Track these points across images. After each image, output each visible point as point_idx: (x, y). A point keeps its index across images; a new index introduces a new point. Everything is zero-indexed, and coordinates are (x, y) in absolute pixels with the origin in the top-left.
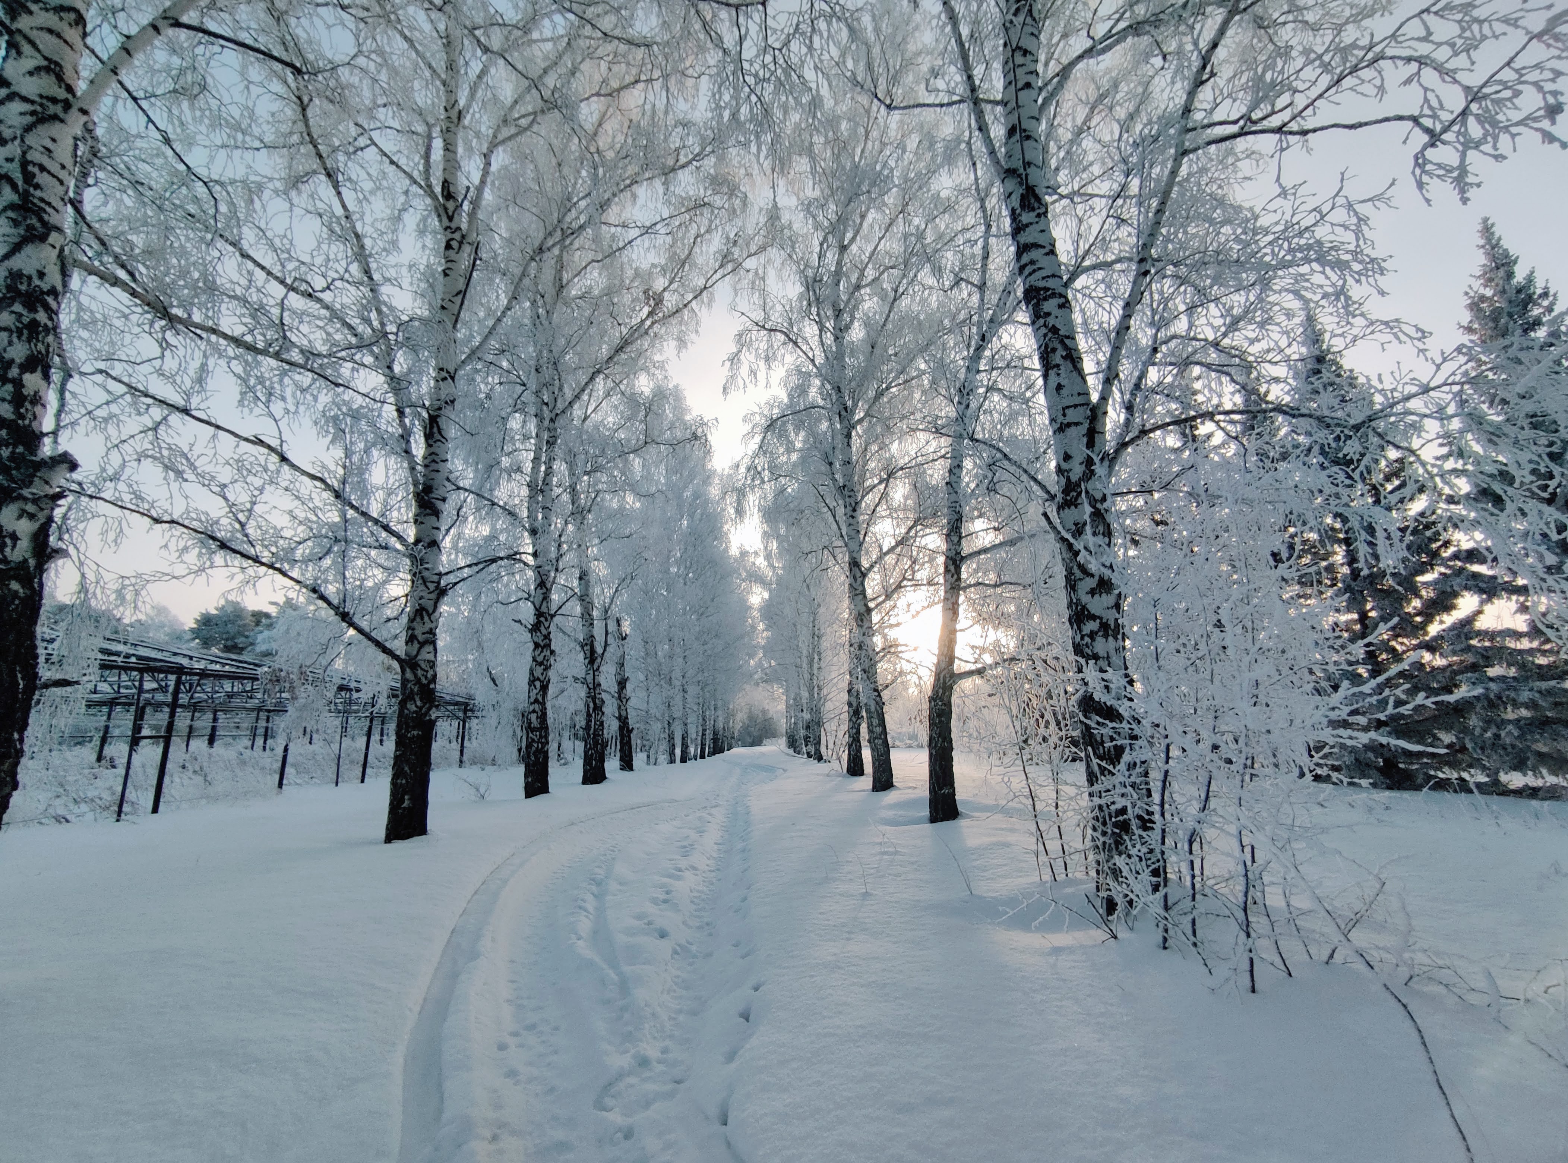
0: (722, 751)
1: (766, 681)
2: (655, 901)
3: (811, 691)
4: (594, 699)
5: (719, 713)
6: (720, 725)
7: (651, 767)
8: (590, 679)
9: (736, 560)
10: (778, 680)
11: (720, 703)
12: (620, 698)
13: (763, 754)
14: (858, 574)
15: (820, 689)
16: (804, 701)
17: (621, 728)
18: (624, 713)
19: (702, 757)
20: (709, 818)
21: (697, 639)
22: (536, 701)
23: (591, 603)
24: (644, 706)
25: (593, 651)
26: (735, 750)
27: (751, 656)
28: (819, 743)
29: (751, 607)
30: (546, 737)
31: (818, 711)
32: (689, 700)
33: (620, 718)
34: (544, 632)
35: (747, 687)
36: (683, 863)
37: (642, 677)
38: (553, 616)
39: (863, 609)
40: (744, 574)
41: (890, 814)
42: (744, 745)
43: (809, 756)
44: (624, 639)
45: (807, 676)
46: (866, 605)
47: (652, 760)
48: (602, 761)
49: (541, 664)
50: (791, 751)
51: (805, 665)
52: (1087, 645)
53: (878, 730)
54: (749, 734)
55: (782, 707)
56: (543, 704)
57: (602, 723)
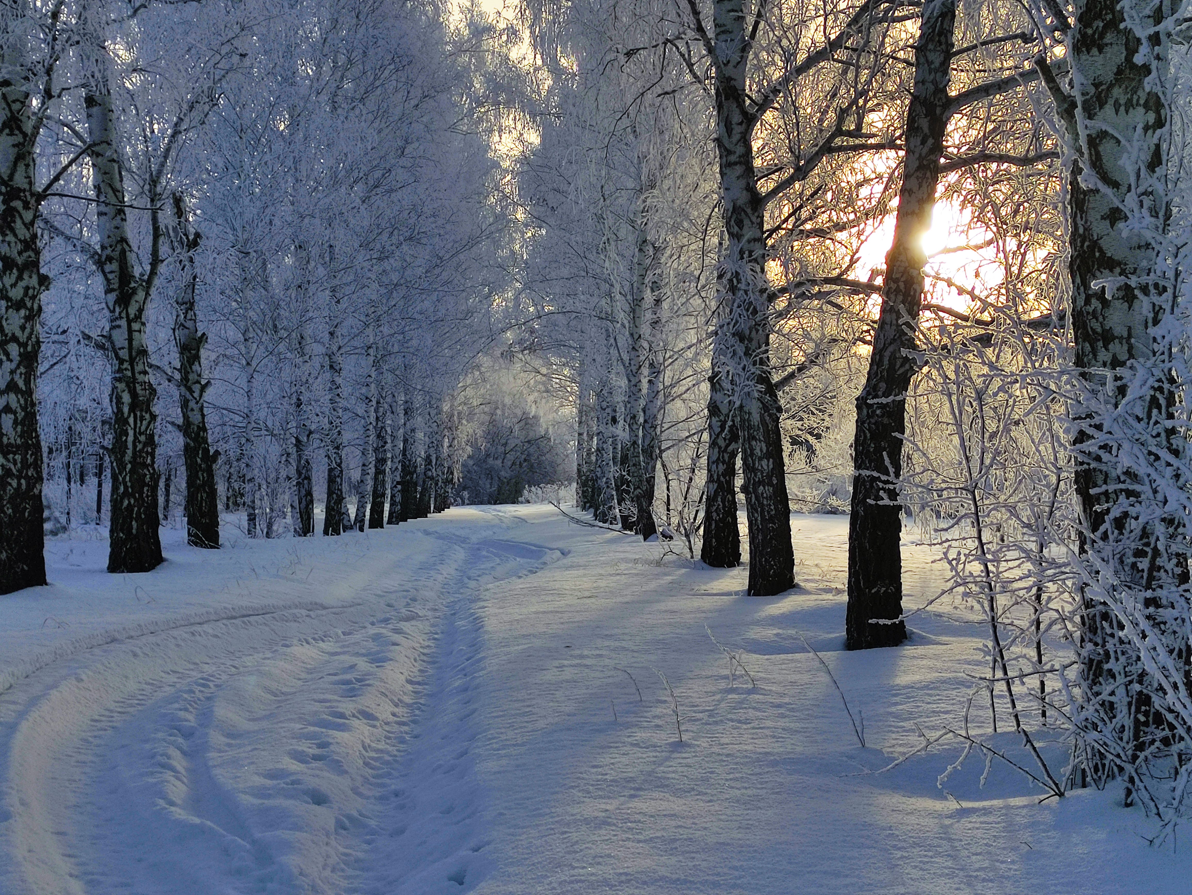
0: (423, 512)
1: (531, 349)
2: (300, 757)
3: (633, 375)
4: (131, 384)
5: (419, 421)
6: (420, 451)
7: (262, 541)
8: (120, 337)
9: (460, 48)
10: (559, 346)
11: (418, 400)
12: (185, 383)
13: (521, 520)
14: (737, 117)
15: (656, 370)
16: (619, 398)
17: (189, 452)
18: (195, 418)
19: (376, 523)
20: (396, 638)
21: (365, 245)
22: (12, 387)
23: (118, 161)
24: (240, 402)
25: (125, 275)
26: (453, 512)
27: (496, 287)
28: (649, 495)
29: (496, 165)
30: (37, 465)
31: (650, 424)
32: (345, 391)
33: (186, 428)
34: (22, 232)
35: (485, 360)
36: (347, 706)
37: (233, 333)
38: (41, 197)
39: (743, 198)
40: (478, 85)
41: (770, 633)
42: (476, 500)
43: (627, 525)
44: (194, 244)
45: (624, 341)
46: (751, 190)
47: (261, 526)
48: (154, 523)
49: (18, 305)
50: (588, 516)
51: (622, 316)
52: (1094, 314)
53: (766, 465)
54: (490, 473)
55: (569, 411)
56: (29, 393)
57: (151, 441)
